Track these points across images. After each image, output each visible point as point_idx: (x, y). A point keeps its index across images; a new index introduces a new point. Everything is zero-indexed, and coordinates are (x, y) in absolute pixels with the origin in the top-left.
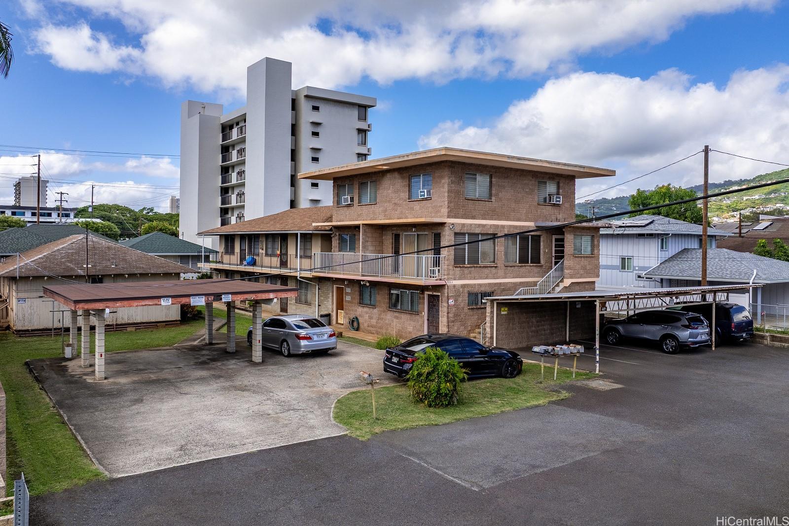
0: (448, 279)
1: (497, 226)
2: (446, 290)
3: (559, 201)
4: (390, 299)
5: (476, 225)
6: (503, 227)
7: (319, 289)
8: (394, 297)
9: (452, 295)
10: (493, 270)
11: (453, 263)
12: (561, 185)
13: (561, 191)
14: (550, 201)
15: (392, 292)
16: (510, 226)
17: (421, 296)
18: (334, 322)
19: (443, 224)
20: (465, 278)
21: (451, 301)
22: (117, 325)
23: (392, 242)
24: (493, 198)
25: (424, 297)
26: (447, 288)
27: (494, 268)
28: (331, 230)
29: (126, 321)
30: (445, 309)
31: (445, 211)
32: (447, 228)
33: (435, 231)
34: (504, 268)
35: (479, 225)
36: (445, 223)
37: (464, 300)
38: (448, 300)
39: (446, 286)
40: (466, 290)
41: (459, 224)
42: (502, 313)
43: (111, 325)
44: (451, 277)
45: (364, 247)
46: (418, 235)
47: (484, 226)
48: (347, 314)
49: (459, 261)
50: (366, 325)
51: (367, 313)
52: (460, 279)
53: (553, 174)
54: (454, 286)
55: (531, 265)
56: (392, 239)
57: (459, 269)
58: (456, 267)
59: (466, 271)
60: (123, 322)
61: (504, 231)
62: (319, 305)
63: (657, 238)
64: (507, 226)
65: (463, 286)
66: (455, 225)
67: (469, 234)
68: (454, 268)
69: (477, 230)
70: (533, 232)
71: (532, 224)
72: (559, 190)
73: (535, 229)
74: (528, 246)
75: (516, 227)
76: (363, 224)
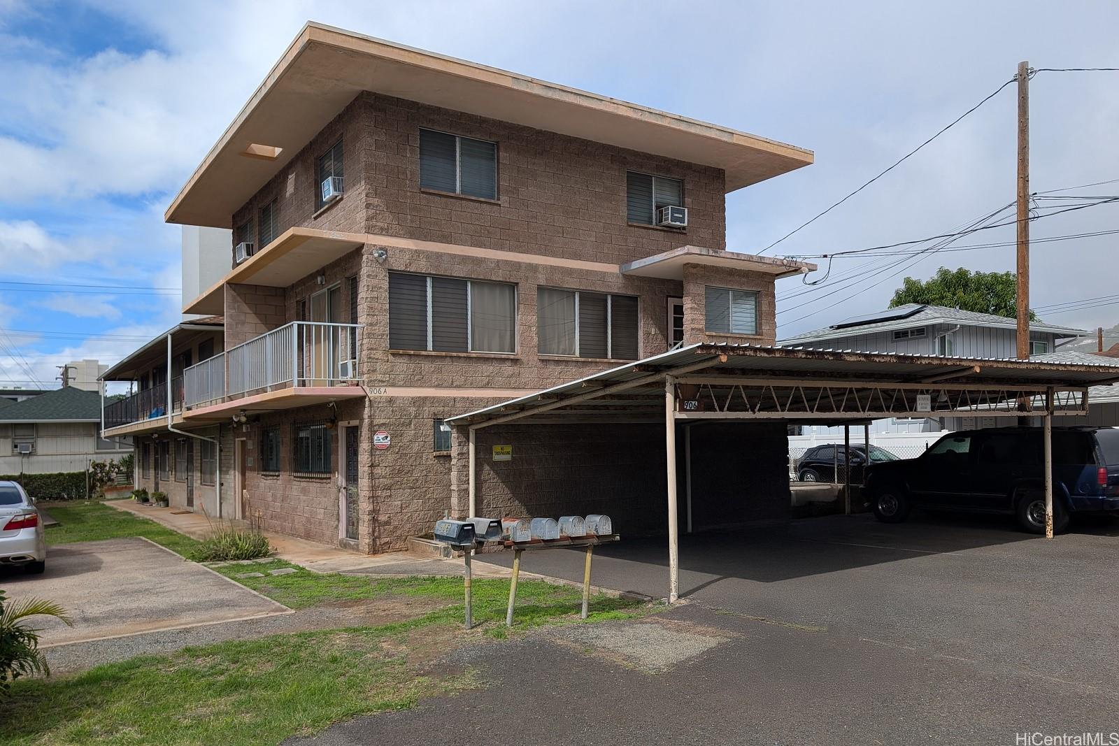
0: (371, 383)
1: (517, 266)
2: (367, 410)
3: (682, 221)
4: (297, 450)
5: (453, 256)
6: (533, 268)
7: (221, 451)
8: (305, 446)
9: (382, 421)
10: (508, 369)
11: (386, 343)
12: (688, 186)
13: (686, 198)
14: (661, 220)
15: (302, 434)
16: (554, 269)
17: (336, 433)
18: (237, 515)
19: (358, 249)
20: (422, 383)
21: (381, 437)
24: (504, 200)
25: (338, 436)
26: (367, 403)
27: (509, 363)
30: (368, 457)
31: (362, 215)
32: (366, 258)
34: (539, 364)
35: (465, 259)
36: (361, 246)
37: (419, 439)
38: (374, 436)
39: (367, 399)
40: (428, 410)
41: (402, 250)
42: (496, 458)
44: (379, 377)
46: (331, 291)
47: (478, 261)
48: (250, 495)
49: (404, 340)
51: (270, 489)
52: (408, 384)
53: (665, 160)
54: (391, 400)
55: (613, 361)
57: (405, 360)
58: (394, 355)
59: (427, 366)
61: (537, 278)
62: (221, 484)
64: (545, 267)
65: (420, 402)
66: (389, 253)
67: (437, 279)
68: (391, 357)
69: (459, 271)
70: (616, 286)
71: (614, 269)
72: (684, 198)
73: (621, 280)
74: (606, 319)
75: (569, 272)
76: (228, 283)
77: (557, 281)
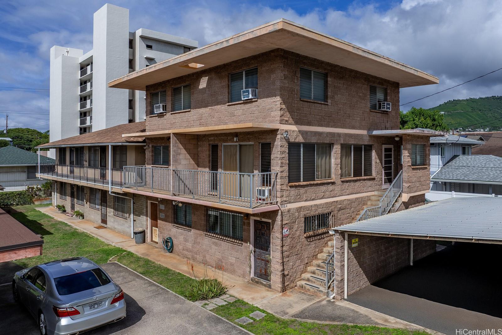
0: (282, 203)
1: (332, 135)
2: (280, 217)
3: (389, 108)
4: (208, 220)
5: (311, 132)
6: (339, 135)
7: (134, 203)
8: (212, 219)
9: (286, 222)
10: (331, 187)
11: (287, 181)
12: (388, 91)
13: (388, 98)
14: (380, 108)
15: (210, 213)
16: (346, 135)
17: (246, 221)
18: (148, 239)
19: (274, 132)
20: (300, 200)
21: (286, 230)
23: (209, 155)
24: (329, 101)
25: (249, 224)
26: (280, 213)
27: (330, 185)
28: (144, 141)
30: (279, 242)
31: (277, 113)
32: (279, 137)
33: (263, 141)
34: (341, 183)
36: (277, 130)
37: (299, 228)
38: (282, 230)
39: (280, 211)
41: (293, 132)
42: (353, 246)
44: (285, 199)
45: (174, 161)
46: (240, 146)
47: (320, 134)
48: (161, 232)
50: (181, 247)
51: (182, 234)
52: (295, 201)
54: (289, 211)
55: (364, 178)
56: (209, 151)
57: (294, 188)
58: (291, 187)
59: (301, 190)
61: (342, 140)
62: (134, 221)
64: (344, 135)
66: (289, 133)
67: (305, 145)
68: (289, 188)
69: (313, 140)
70: (366, 142)
71: (364, 132)
73: (368, 138)
74: (361, 158)
75: (351, 136)
76: (173, 134)
77: (347, 140)
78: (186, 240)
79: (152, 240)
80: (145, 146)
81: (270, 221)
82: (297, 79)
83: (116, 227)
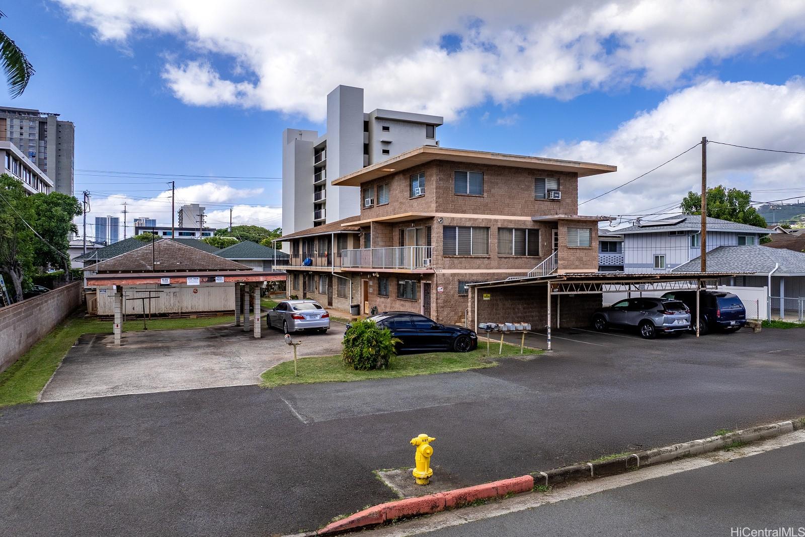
0: (437, 268)
1: (490, 220)
2: (435, 278)
3: (558, 197)
4: (399, 289)
5: (466, 219)
6: (496, 221)
7: (352, 283)
8: (402, 288)
9: (441, 282)
10: (486, 261)
11: (442, 253)
12: (561, 181)
13: (561, 187)
14: (549, 197)
15: (400, 283)
16: (504, 220)
17: (419, 284)
18: (362, 312)
19: (432, 218)
20: (455, 268)
21: (440, 288)
22: (182, 313)
23: (400, 237)
24: (485, 195)
25: (420, 286)
26: (435, 276)
27: (486, 259)
28: (359, 230)
29: (190, 310)
30: (435, 295)
31: (434, 205)
32: (435, 222)
33: (426, 225)
34: (498, 259)
35: (470, 219)
36: (434, 217)
37: (454, 288)
38: (437, 287)
39: (435, 274)
40: (456, 278)
41: (448, 218)
42: (485, 299)
43: (177, 313)
44: (440, 266)
45: (374, 242)
46: (417, 230)
47: (475, 220)
48: (370, 304)
49: (448, 253)
51: (383, 303)
52: (450, 268)
53: (551, 171)
54: (444, 275)
55: (528, 257)
56: (399, 234)
57: (448, 259)
58: (445, 257)
59: (456, 261)
60: (188, 311)
61: (498, 225)
62: (352, 298)
63: (687, 236)
64: (501, 220)
65: (453, 275)
66: (444, 219)
67: (460, 227)
68: (444, 258)
69: (468, 224)
70: (530, 226)
71: (529, 218)
72: (559, 186)
73: (532, 223)
74: (525, 239)
75: (511, 221)
76: (373, 222)
77: (505, 225)
78: (385, 307)
79: (365, 313)
80: (359, 234)
81: (430, 282)
82: (452, 180)
83: (339, 306)
